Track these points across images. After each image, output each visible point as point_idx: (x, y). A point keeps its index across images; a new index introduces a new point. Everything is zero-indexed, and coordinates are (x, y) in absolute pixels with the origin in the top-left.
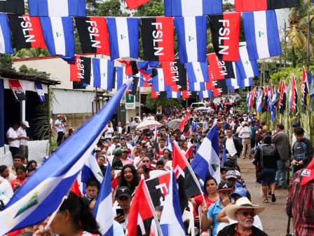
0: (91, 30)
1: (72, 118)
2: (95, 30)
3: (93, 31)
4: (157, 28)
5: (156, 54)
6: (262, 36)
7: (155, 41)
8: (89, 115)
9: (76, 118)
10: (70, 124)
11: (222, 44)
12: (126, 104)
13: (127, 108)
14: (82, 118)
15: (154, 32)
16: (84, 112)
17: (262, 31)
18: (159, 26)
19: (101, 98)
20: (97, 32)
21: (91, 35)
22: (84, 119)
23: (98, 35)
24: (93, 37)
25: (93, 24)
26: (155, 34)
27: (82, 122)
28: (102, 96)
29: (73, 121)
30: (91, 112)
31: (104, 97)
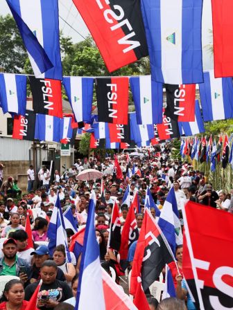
0: (45, 90)
1: (8, 166)
2: (49, 90)
3: (46, 92)
4: (112, 89)
5: (110, 115)
6: (218, 97)
7: (109, 102)
8: (26, 163)
9: (12, 165)
10: (6, 172)
11: (178, 106)
12: (62, 150)
13: (62, 155)
14: (18, 166)
15: (109, 93)
16: (21, 159)
17: (218, 93)
18: (114, 87)
19: (38, 145)
20: (51, 92)
21: (44, 95)
22: (21, 167)
23: (51, 96)
24: (46, 97)
25: (47, 83)
26: (110, 96)
27: (19, 170)
28: (39, 144)
29: (10, 168)
30: (28, 159)
31: (41, 145)
